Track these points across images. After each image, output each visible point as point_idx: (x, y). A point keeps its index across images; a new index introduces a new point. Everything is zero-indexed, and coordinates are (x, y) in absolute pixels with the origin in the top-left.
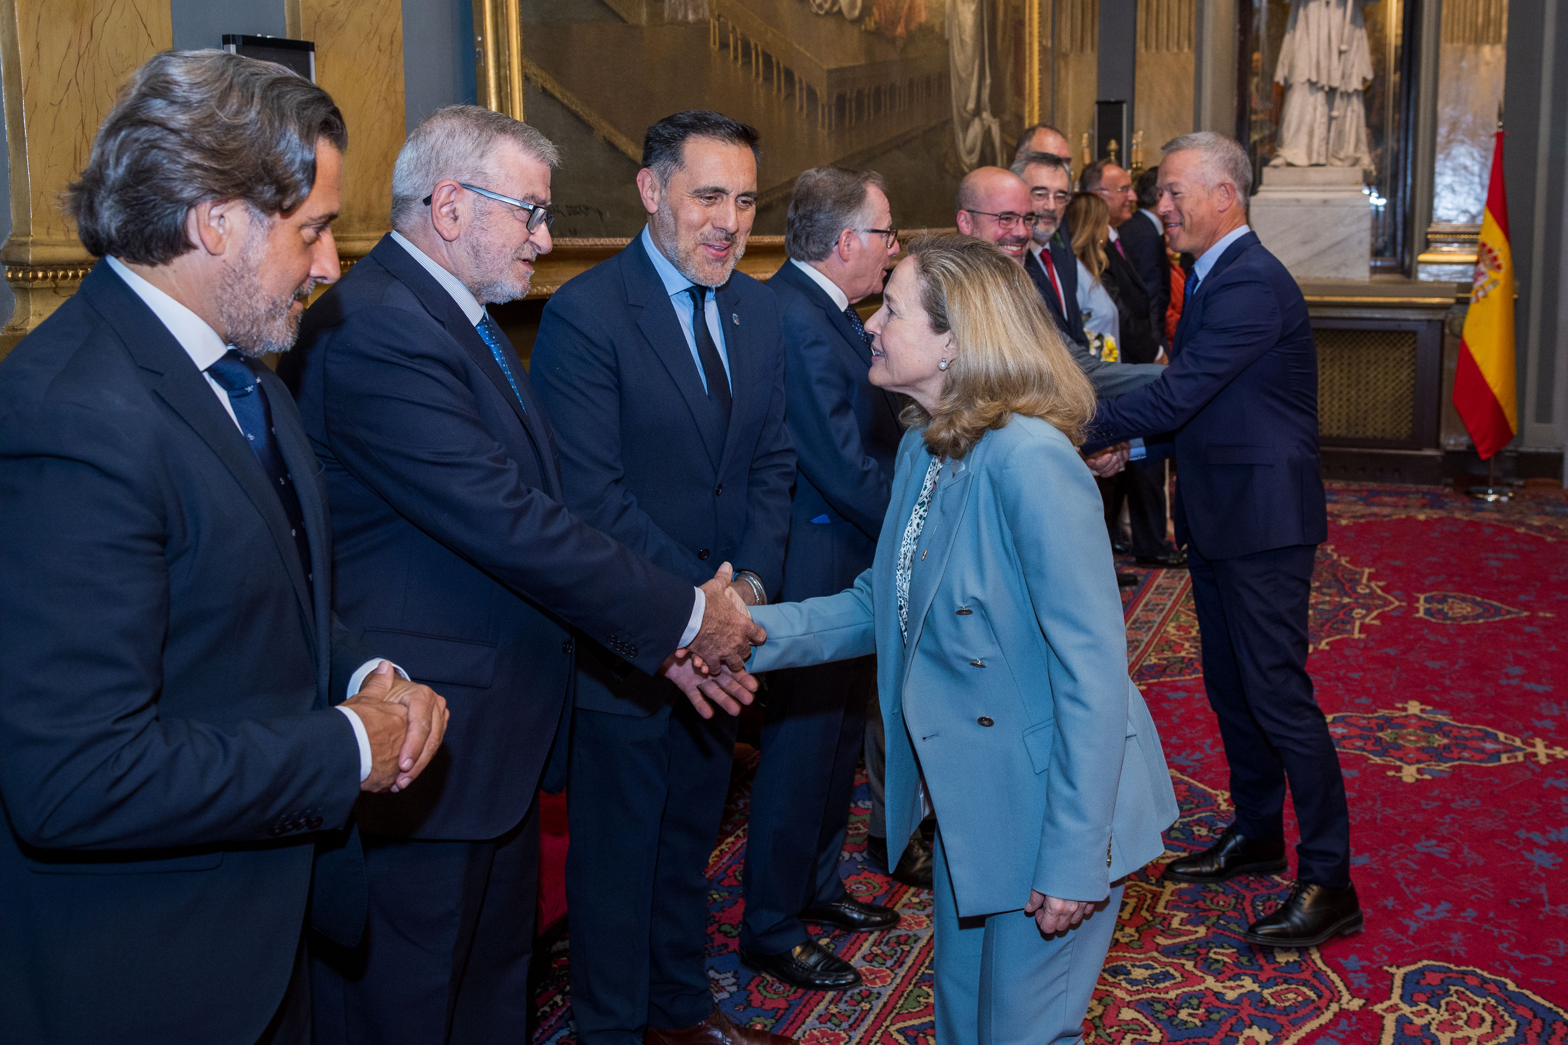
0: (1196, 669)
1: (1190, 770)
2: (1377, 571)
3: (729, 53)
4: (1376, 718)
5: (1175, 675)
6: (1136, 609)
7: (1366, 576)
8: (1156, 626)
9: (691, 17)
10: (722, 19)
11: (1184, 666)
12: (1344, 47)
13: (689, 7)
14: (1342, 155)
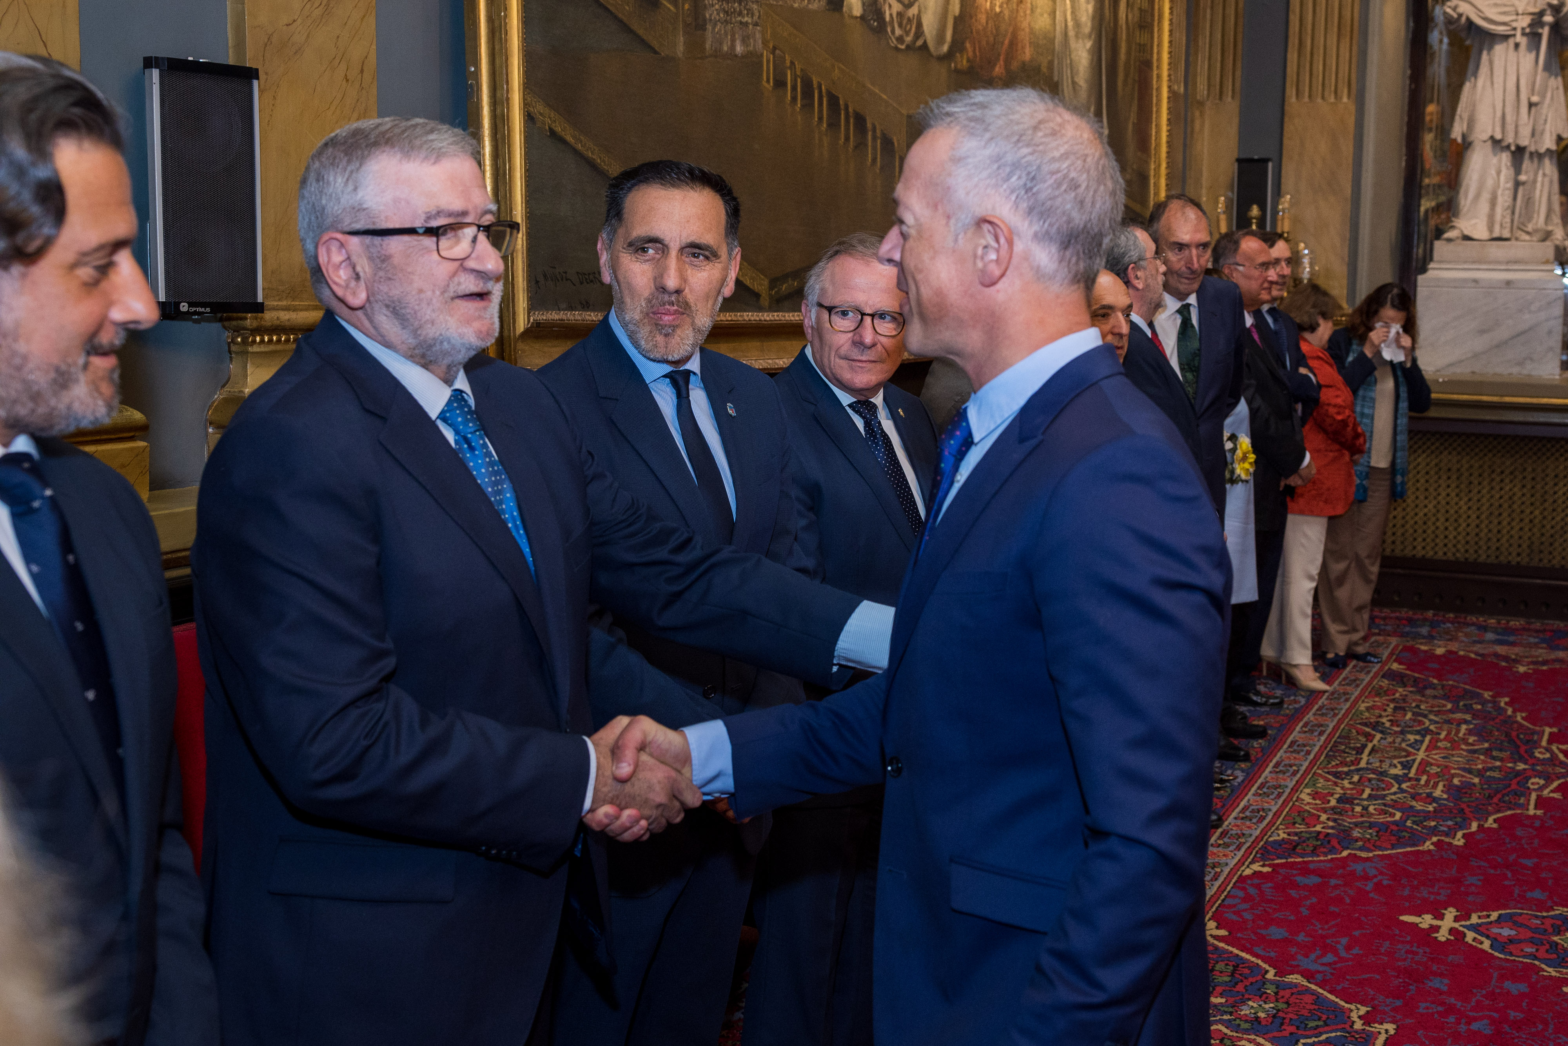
0: (1333, 847)
1: (1319, 977)
2: (1560, 731)
3: (786, 93)
4: (1552, 917)
5: (1307, 855)
6: (1264, 771)
7: (1546, 737)
8: (1288, 791)
9: (739, 49)
10: (777, 52)
11: (1319, 843)
12: (1535, 99)
13: (737, 36)
14: (1530, 228)
